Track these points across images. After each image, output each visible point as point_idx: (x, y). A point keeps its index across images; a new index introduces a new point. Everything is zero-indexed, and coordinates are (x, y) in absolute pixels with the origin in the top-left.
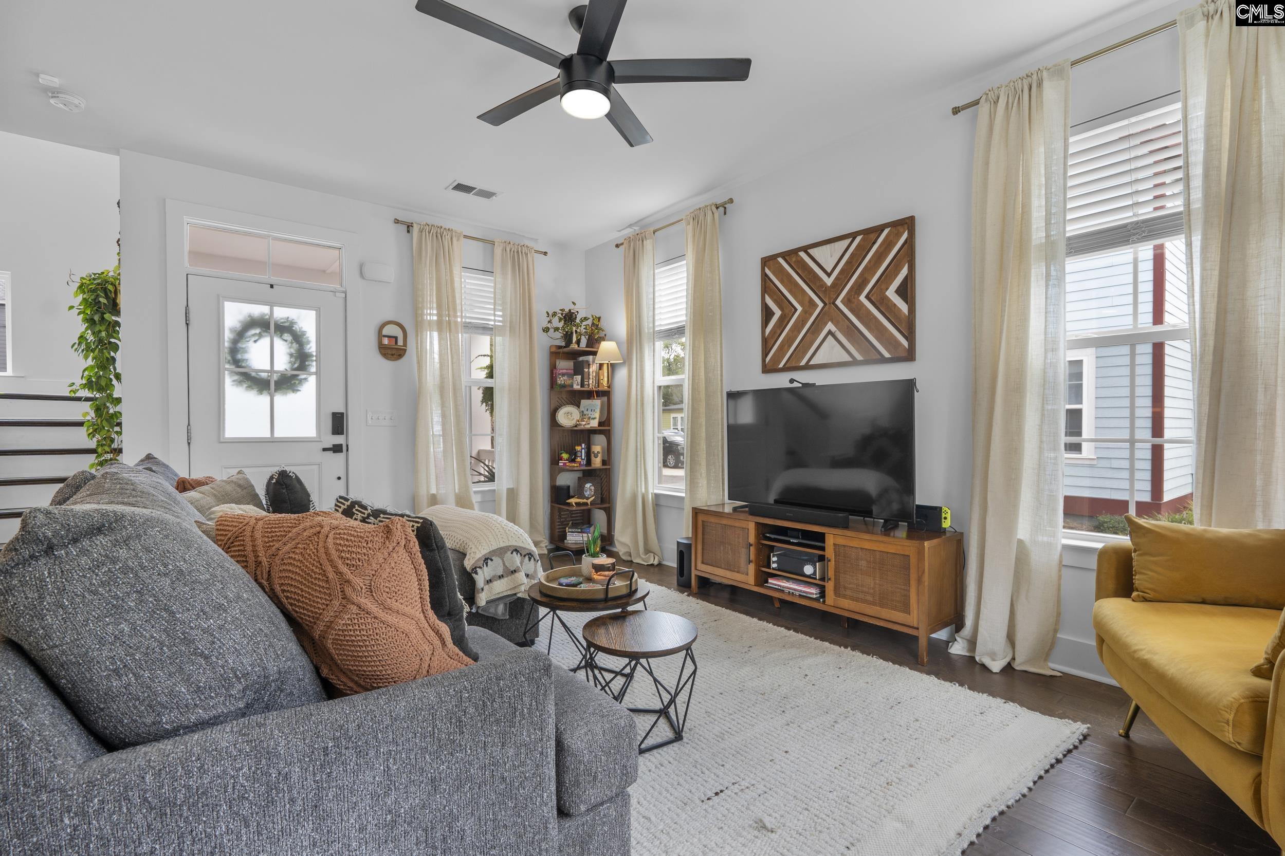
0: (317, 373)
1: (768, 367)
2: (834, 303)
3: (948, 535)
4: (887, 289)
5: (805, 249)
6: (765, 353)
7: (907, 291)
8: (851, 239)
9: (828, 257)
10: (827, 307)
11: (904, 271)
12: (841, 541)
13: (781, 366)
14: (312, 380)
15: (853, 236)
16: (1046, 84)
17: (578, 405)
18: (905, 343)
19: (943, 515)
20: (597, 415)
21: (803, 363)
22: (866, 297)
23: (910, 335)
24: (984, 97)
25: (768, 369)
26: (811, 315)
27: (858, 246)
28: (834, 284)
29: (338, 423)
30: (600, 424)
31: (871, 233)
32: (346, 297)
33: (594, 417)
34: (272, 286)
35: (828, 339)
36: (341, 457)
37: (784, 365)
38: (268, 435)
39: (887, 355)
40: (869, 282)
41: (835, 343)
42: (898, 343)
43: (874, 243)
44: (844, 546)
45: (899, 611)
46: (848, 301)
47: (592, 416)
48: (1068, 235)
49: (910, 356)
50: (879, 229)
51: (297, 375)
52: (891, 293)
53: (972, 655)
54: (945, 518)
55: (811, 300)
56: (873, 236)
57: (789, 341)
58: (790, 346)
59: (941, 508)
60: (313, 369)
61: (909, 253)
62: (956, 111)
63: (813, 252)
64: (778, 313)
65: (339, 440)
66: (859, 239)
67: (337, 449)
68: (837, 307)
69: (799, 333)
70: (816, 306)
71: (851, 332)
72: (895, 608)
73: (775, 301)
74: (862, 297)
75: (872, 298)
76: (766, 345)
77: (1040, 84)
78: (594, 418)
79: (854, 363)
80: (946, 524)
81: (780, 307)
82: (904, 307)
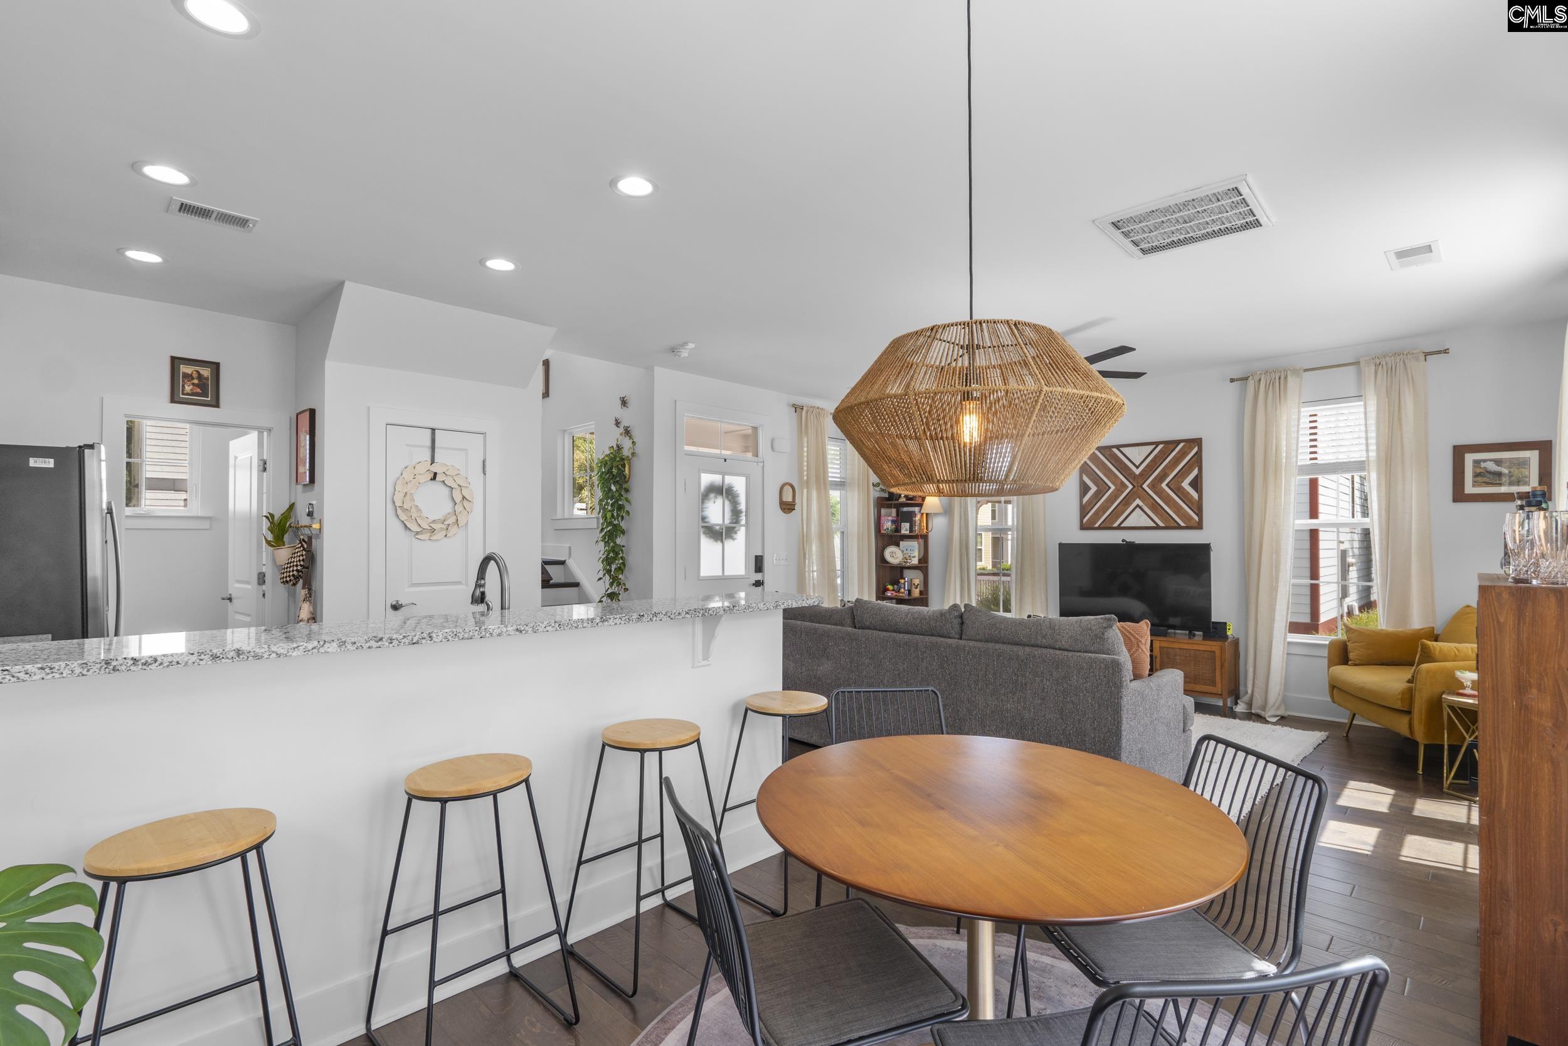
0: (747, 525)
1: (1085, 526)
2: (1141, 487)
3: (1230, 640)
4: (1183, 482)
5: (1118, 447)
6: (1082, 516)
7: (1196, 484)
8: (1154, 446)
9: (1137, 455)
10: (1135, 489)
11: (1195, 472)
12: (1165, 645)
13: (1097, 525)
14: (743, 529)
15: (1157, 444)
16: (1289, 378)
17: (898, 545)
18: (1196, 518)
19: (1228, 627)
20: (916, 554)
21: (1116, 525)
22: (1167, 485)
23: (1199, 513)
24: (1251, 377)
25: (1083, 527)
26: (1122, 493)
27: (1161, 451)
28: (1141, 474)
29: (759, 564)
30: (920, 561)
31: (1170, 444)
32: (763, 466)
33: (913, 555)
34: (725, 461)
35: (1136, 510)
36: (760, 588)
37: (1100, 525)
38: (721, 574)
39: (1182, 524)
40: (1169, 475)
41: (1142, 513)
42: (1191, 518)
43: (1172, 451)
44: (1168, 648)
45: (1209, 685)
46: (1153, 486)
47: (912, 555)
48: (1299, 464)
49: (1199, 526)
50: (1178, 442)
51: (735, 527)
52: (1185, 484)
53: (1250, 711)
54: (1229, 629)
55: (1122, 482)
56: (1172, 446)
57: (1103, 509)
58: (1104, 513)
59: (1225, 623)
60: (743, 522)
61: (1198, 460)
62: (1232, 380)
63: (1124, 450)
64: (1094, 489)
65: (759, 577)
66: (1160, 447)
67: (758, 584)
68: (1143, 489)
69: (1113, 504)
70: (1126, 487)
71: (1155, 507)
72: (1205, 684)
73: (1092, 480)
74: (1164, 485)
75: (1172, 487)
76: (1084, 511)
77: (1286, 378)
78: (914, 557)
79: (1158, 527)
80: (1229, 633)
81: (1096, 484)
82: (1195, 495)
